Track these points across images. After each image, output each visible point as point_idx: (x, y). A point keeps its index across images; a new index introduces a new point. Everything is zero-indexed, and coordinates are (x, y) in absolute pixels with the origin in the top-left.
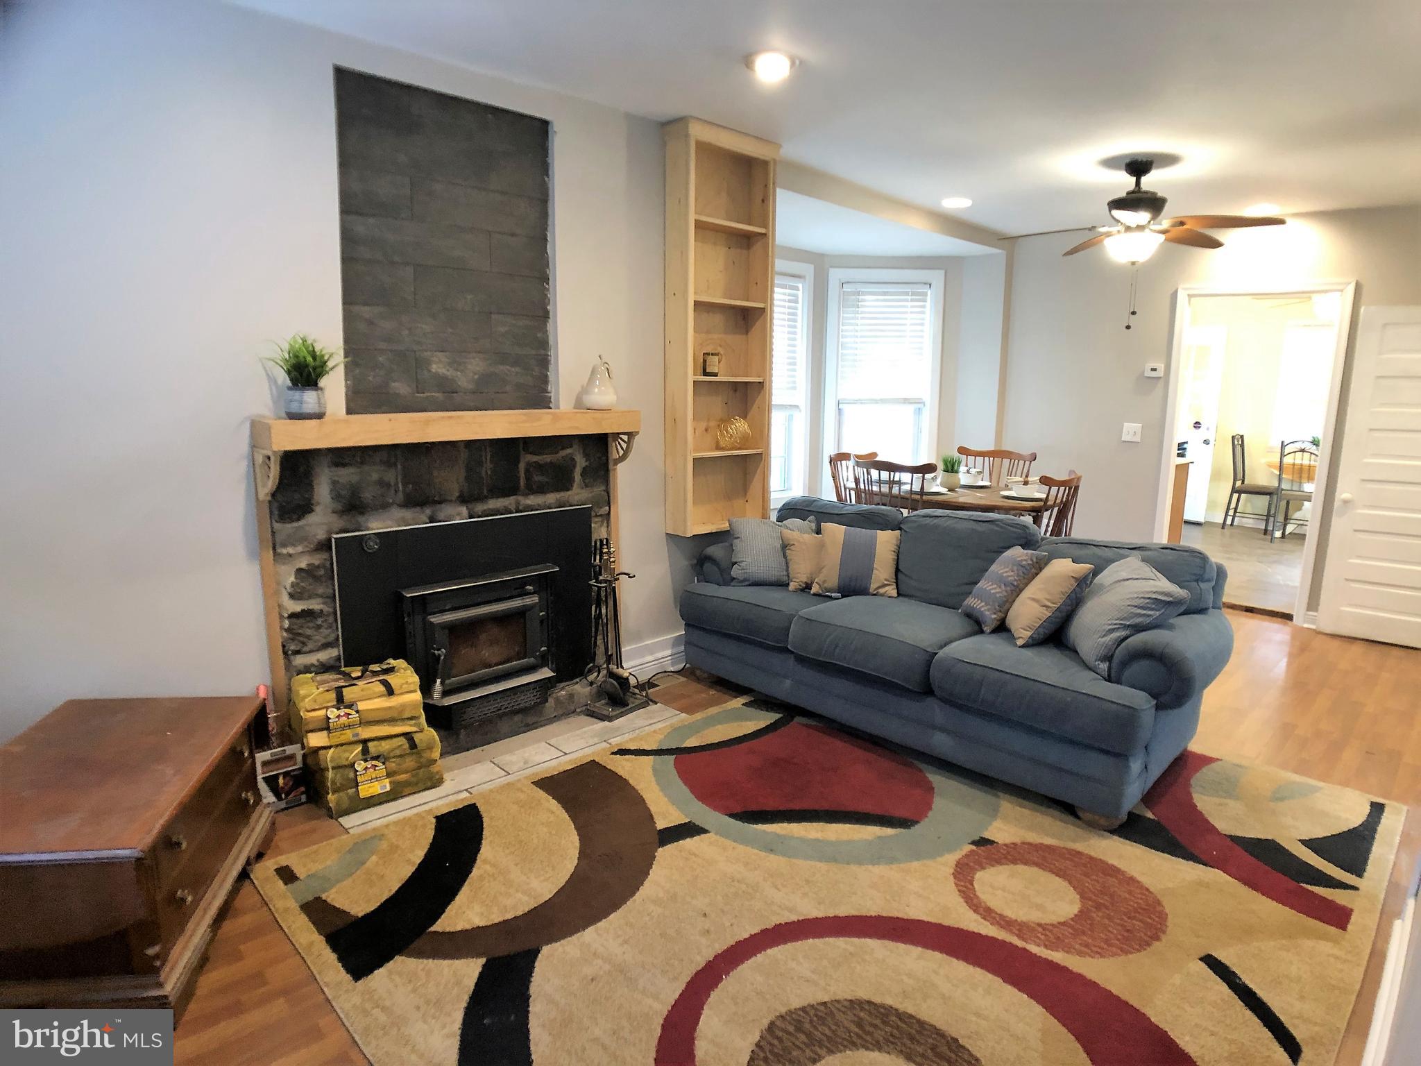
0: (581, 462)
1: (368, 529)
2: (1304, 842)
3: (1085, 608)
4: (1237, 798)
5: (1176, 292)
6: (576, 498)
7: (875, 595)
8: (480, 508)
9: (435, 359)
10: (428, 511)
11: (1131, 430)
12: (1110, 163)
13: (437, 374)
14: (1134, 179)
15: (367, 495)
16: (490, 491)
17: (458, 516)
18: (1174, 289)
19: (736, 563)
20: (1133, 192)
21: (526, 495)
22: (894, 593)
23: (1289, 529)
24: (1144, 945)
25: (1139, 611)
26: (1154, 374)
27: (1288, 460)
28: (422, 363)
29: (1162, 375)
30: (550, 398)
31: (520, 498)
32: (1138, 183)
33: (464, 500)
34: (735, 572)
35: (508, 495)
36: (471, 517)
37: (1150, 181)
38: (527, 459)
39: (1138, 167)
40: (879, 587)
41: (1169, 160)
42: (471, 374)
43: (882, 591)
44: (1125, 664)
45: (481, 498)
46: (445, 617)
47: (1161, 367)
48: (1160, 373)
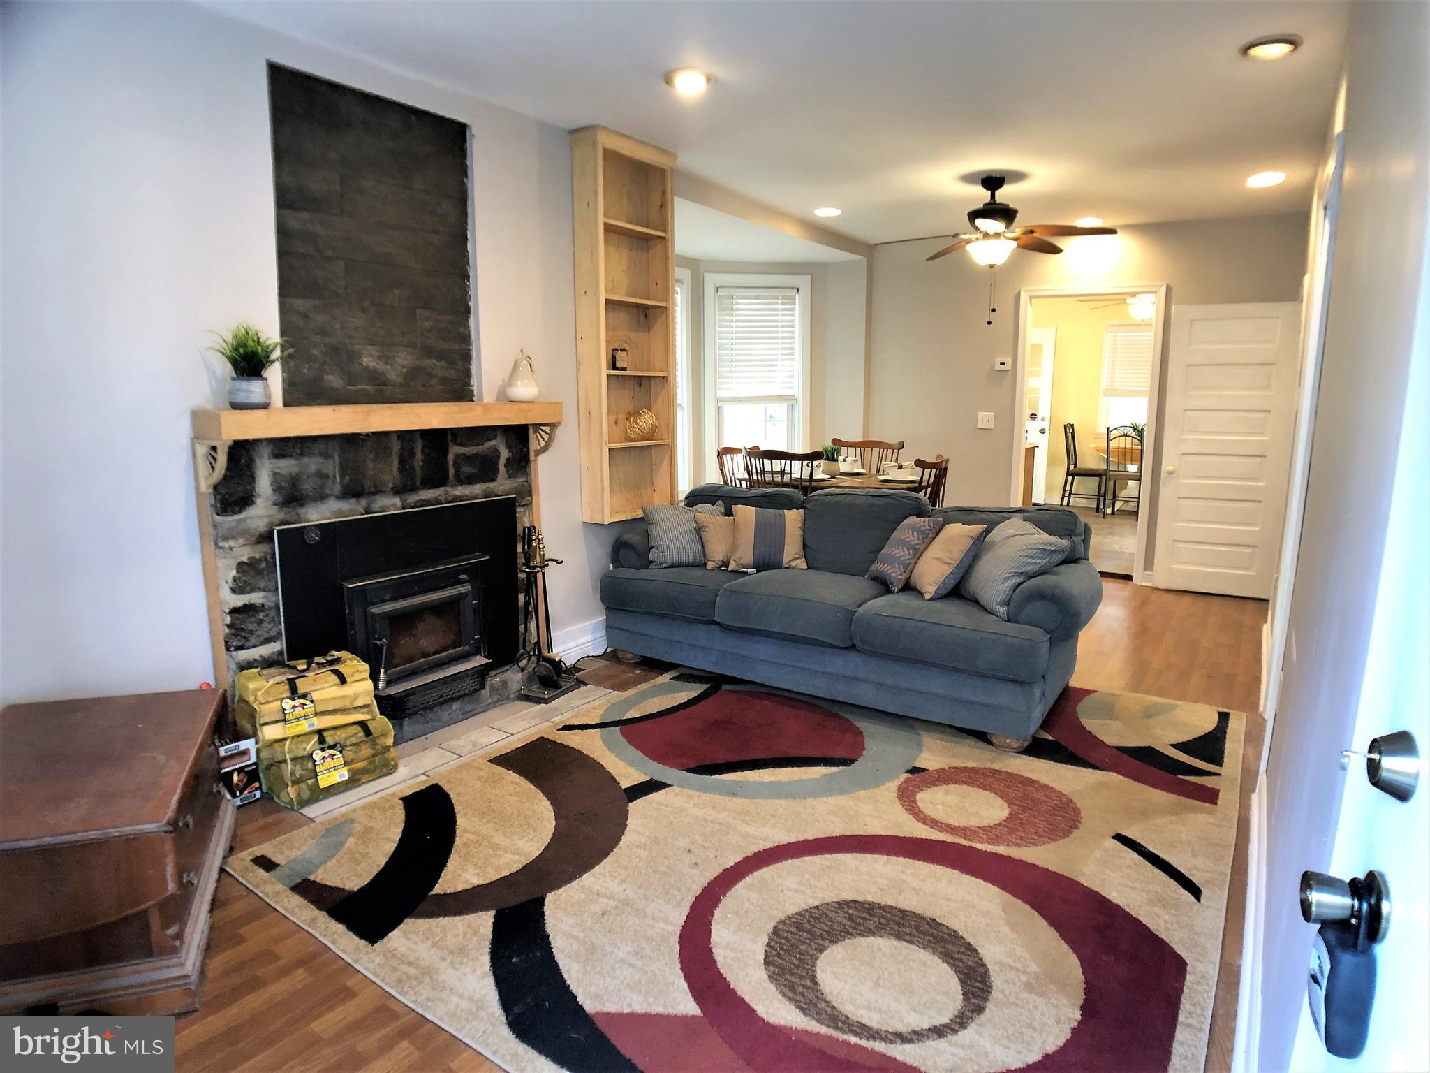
0: (505, 454)
1: (308, 521)
2: (1173, 746)
3: (981, 563)
4: (1117, 719)
5: (1019, 293)
6: (501, 488)
7: (787, 568)
8: (412, 498)
9: (365, 352)
10: (364, 502)
11: (985, 419)
12: (969, 178)
13: (367, 368)
14: (989, 192)
15: (307, 487)
16: (422, 483)
17: (390, 505)
18: (1017, 292)
19: (653, 547)
20: (989, 204)
21: (454, 486)
22: (805, 566)
23: (1118, 505)
24: (1066, 833)
25: (1029, 560)
26: (1003, 367)
27: (1113, 444)
28: (353, 356)
29: (1010, 368)
30: (473, 391)
31: (449, 489)
32: (993, 196)
33: (398, 491)
34: (653, 555)
35: (437, 486)
36: (404, 508)
37: (1005, 194)
38: (454, 450)
39: (993, 182)
40: (790, 561)
41: (1018, 176)
42: (399, 368)
43: (793, 564)
44: (1020, 607)
45: (413, 489)
46: (385, 607)
47: (1009, 361)
48: (1008, 366)
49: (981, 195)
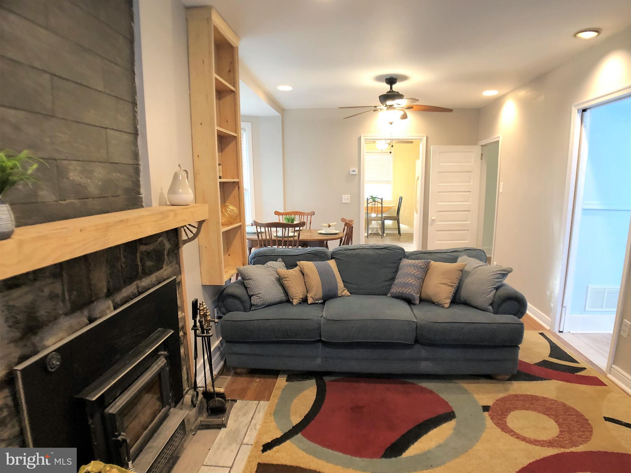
0: (168, 245)
1: (46, 347)
6: (166, 273)
7: (340, 297)
8: (119, 297)
9: (71, 167)
10: (86, 313)
11: (346, 198)
12: (379, 79)
13: (73, 181)
15: (42, 313)
16: (124, 282)
17: (106, 311)
18: (359, 136)
19: (253, 295)
20: (389, 92)
21: (142, 278)
22: (348, 294)
26: (354, 173)
28: (62, 173)
29: (357, 174)
30: (142, 198)
31: (138, 282)
32: (391, 88)
33: (109, 293)
34: (254, 300)
35: (133, 281)
36: (115, 308)
38: (141, 249)
39: (391, 81)
40: (342, 292)
41: (404, 78)
42: (96, 181)
43: (343, 293)
45: (118, 289)
47: (356, 170)
49: (385, 88)
